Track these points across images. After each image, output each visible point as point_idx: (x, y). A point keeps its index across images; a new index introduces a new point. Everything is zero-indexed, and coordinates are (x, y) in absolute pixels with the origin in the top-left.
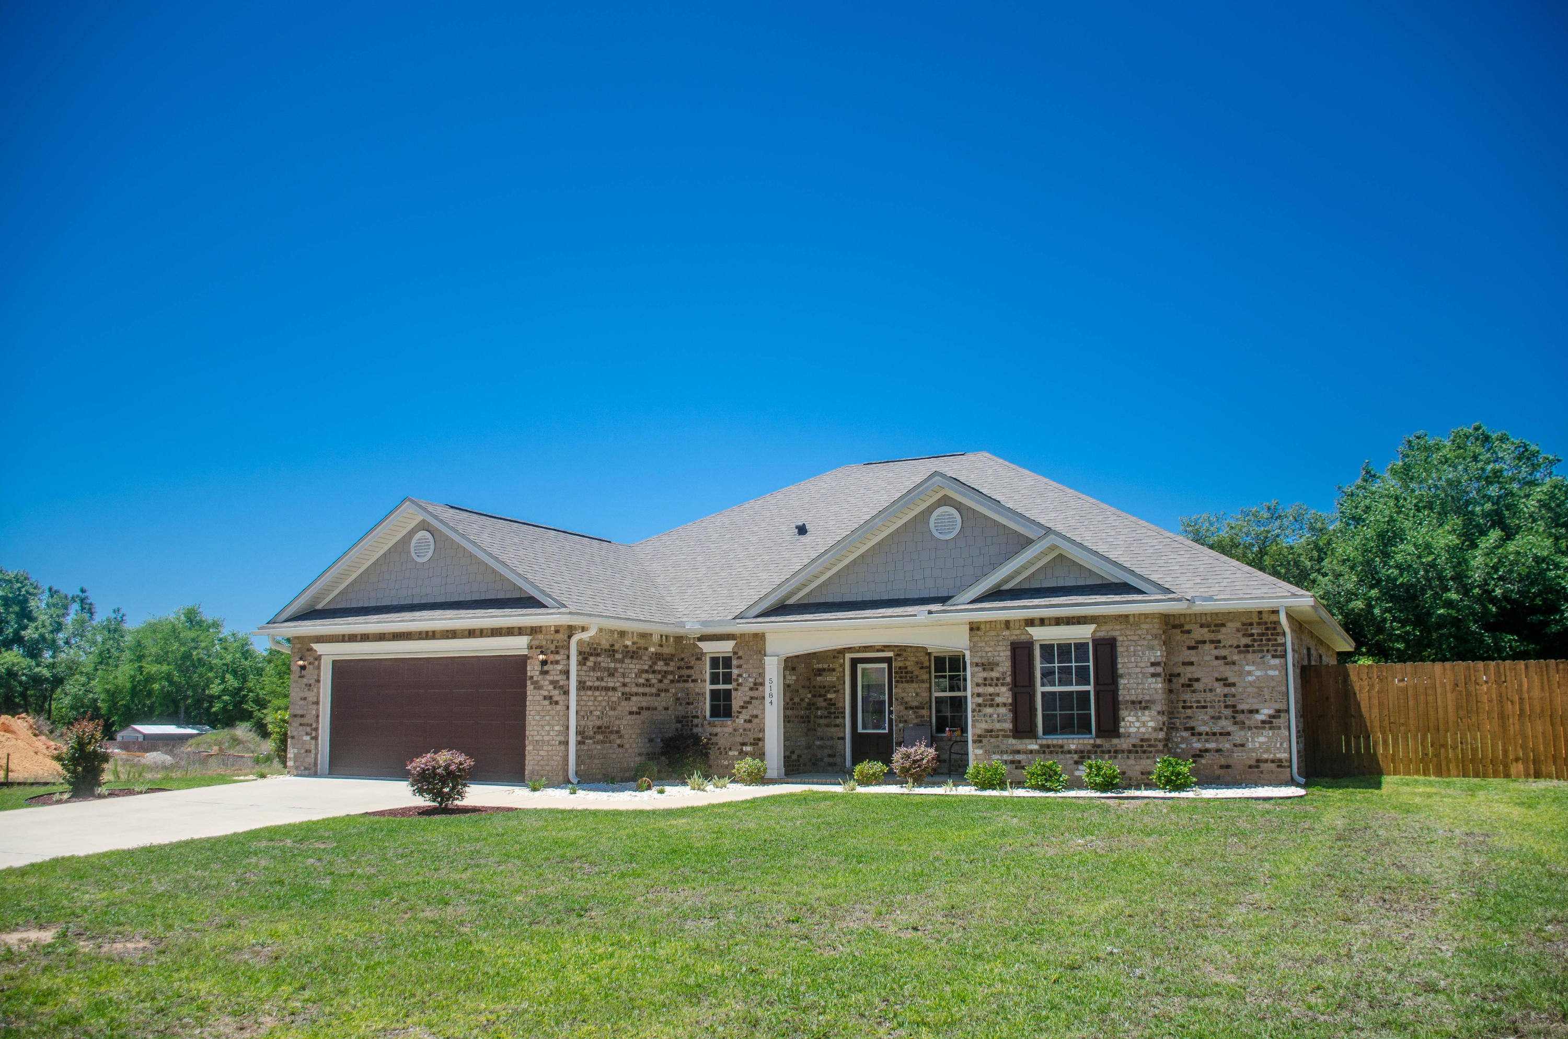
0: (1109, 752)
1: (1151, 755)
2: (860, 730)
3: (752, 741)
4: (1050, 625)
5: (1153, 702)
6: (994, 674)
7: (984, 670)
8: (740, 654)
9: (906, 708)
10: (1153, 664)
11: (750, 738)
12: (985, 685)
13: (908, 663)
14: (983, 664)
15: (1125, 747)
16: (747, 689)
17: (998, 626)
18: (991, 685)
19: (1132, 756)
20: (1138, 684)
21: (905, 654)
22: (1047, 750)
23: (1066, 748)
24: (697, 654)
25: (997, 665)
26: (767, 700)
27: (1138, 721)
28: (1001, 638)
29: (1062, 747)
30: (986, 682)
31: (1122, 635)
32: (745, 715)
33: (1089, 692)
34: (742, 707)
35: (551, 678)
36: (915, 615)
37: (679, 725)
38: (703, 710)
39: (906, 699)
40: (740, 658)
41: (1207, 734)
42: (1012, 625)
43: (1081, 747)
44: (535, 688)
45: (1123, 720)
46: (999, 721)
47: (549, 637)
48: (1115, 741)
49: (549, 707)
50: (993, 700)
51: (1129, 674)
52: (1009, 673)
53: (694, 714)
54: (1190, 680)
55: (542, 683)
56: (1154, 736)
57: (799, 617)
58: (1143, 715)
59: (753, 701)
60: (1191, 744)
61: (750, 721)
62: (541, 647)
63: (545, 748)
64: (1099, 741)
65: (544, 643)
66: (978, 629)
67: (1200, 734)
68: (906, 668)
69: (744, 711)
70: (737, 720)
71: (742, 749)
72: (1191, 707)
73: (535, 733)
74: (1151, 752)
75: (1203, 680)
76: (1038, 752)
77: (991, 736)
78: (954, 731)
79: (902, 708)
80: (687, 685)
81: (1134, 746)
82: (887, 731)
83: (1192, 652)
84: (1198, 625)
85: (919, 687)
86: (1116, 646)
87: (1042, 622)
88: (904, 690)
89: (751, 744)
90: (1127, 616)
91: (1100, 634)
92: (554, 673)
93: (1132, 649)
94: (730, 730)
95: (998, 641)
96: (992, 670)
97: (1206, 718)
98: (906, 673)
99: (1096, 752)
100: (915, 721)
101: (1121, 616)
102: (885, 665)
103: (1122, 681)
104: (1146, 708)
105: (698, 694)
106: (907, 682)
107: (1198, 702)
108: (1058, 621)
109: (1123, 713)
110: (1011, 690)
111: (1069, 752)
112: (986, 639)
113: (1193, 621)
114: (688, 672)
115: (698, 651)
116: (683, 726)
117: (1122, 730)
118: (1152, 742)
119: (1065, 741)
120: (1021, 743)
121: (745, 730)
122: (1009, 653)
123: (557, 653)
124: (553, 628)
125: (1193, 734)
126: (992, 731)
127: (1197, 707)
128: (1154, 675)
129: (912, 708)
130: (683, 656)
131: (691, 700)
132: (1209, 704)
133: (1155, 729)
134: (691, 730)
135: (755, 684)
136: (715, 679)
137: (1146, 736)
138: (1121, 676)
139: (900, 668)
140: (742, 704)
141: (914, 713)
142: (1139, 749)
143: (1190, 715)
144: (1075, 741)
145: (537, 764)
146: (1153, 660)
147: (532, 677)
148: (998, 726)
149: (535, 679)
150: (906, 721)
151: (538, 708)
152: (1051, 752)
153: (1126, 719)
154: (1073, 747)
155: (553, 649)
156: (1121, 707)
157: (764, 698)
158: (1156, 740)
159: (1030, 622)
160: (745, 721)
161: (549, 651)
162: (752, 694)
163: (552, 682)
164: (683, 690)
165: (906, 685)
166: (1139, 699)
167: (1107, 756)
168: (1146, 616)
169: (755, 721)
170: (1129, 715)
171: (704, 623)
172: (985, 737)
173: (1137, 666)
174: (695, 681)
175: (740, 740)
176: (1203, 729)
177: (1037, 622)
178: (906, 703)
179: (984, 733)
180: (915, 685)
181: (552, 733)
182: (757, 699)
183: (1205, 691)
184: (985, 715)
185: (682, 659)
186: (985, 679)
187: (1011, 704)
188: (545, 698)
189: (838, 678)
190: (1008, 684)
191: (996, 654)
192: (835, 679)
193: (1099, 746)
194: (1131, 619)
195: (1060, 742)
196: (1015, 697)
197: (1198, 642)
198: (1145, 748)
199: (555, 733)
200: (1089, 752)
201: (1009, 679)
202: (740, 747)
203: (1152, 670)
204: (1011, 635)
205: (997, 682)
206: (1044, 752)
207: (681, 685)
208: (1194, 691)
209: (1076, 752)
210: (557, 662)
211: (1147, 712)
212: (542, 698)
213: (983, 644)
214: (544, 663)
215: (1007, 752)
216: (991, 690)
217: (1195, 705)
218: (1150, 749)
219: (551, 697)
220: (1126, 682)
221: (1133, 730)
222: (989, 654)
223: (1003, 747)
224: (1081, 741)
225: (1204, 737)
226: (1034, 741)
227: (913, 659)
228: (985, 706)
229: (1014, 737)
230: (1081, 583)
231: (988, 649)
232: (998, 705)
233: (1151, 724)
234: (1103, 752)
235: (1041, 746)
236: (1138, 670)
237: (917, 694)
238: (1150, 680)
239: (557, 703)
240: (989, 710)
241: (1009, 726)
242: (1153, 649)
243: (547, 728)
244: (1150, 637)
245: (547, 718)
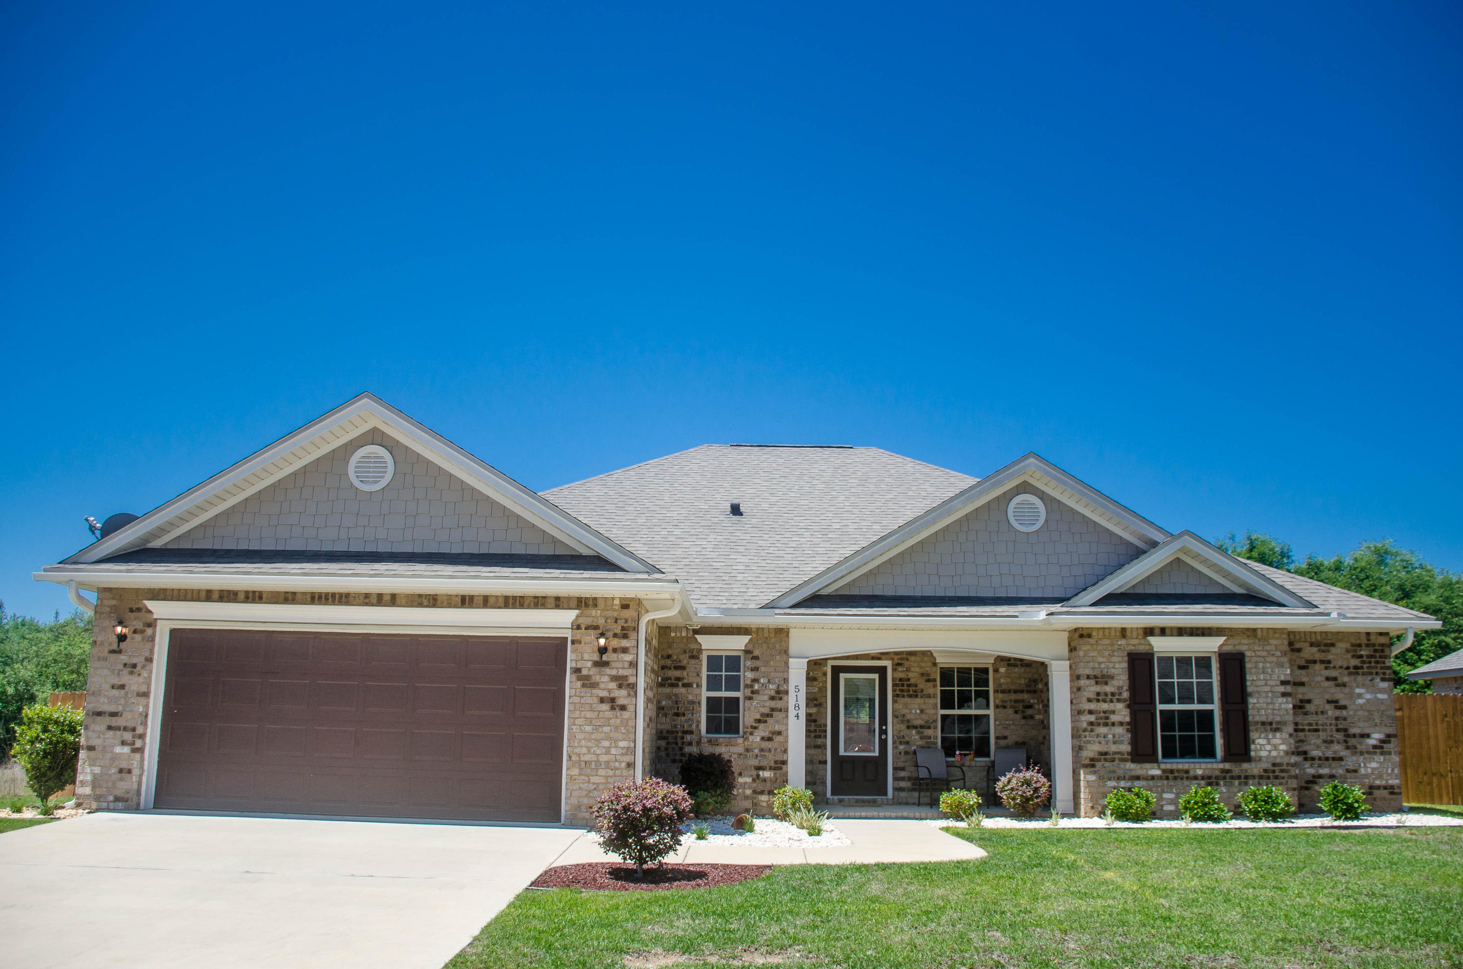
0: (1239, 777)
1: (1284, 781)
2: (842, 752)
3: (773, 764)
4: (1172, 635)
5: (1284, 723)
6: (1108, 689)
7: (1097, 683)
8: (756, 653)
9: (908, 727)
10: (1283, 683)
11: (770, 759)
12: (1098, 701)
13: (910, 675)
14: (1095, 677)
15: (1256, 772)
16: (766, 698)
17: (1113, 633)
18: (1104, 701)
19: (1263, 781)
20: (1268, 704)
21: (906, 663)
22: (1170, 776)
23: (1192, 773)
24: (692, 651)
25: (1112, 678)
26: (792, 713)
27: (1269, 743)
28: (1116, 647)
29: (1187, 772)
30: (1099, 697)
31: (1249, 650)
32: (762, 731)
33: (1212, 711)
34: (759, 721)
35: (614, 672)
36: (1017, 617)
37: (663, 743)
38: (699, 722)
39: (908, 717)
40: (756, 658)
41: (1320, 759)
42: (1128, 633)
43: (1208, 773)
44: (583, 686)
45: (1254, 742)
46: (1114, 743)
47: (610, 613)
48: (1245, 766)
49: (609, 714)
50: (1107, 718)
51: (1259, 692)
52: (1126, 688)
53: (686, 728)
54: (1301, 701)
55: (596, 678)
56: (1286, 760)
57: (854, 611)
58: (1274, 737)
59: (775, 714)
60: (1304, 769)
61: (770, 739)
62: (596, 628)
63: (602, 772)
64: (1227, 766)
65: (601, 622)
66: (1089, 636)
67: (1313, 759)
68: (909, 680)
69: (762, 726)
70: (751, 738)
71: (758, 776)
72: (1303, 730)
73: (584, 750)
74: (1283, 778)
75: (1316, 702)
76: (1160, 778)
77: (1106, 760)
78: (966, 755)
79: (903, 727)
80: (675, 690)
81: (1265, 771)
82: (877, 754)
83: (1303, 672)
84: (1308, 644)
85: (924, 703)
86: (1244, 662)
87: (1163, 632)
88: (906, 706)
89: (771, 768)
90: (1254, 630)
91: (1228, 648)
92: (619, 665)
93: (1261, 665)
94: (740, 749)
95: (1113, 651)
96: (1106, 683)
97: (1319, 742)
98: (909, 686)
99: (1224, 778)
100: (920, 743)
101: (1248, 629)
102: (876, 676)
103: (1252, 701)
104: (1277, 730)
105: (692, 702)
106: (910, 696)
107: (1310, 724)
108: (1181, 632)
109: (1253, 735)
110: (1128, 706)
111: (1196, 778)
112: (1099, 648)
113: (1303, 639)
114: (678, 673)
115: (693, 646)
116: (668, 743)
117: (1253, 754)
118: (1284, 767)
119: (1192, 766)
120: (1141, 768)
121: (762, 750)
122: (1125, 665)
123: (625, 636)
124: (617, 602)
125: (1306, 759)
126: (1106, 754)
127: (1309, 730)
128: (1284, 695)
129: (915, 727)
130: (670, 652)
131: (681, 710)
132: (1321, 727)
133: (1287, 753)
134: (681, 749)
135: (778, 692)
136: (714, 683)
137: (1278, 761)
138: (1250, 695)
139: (901, 680)
140: (758, 717)
141: (918, 733)
142: (1271, 775)
143: (1303, 738)
144: (1203, 766)
145: (587, 796)
146: (1283, 678)
147: (577, 670)
148: (1113, 748)
149: (585, 672)
150: (907, 743)
151: (589, 715)
152: (1175, 778)
153: (1257, 741)
154: (1199, 772)
155: (618, 631)
156: (1251, 728)
157: (787, 711)
158: (1288, 764)
159: (1149, 631)
160: (763, 739)
161: (610, 634)
162: (773, 704)
163: (614, 678)
164: (669, 697)
165: (908, 700)
166: (1270, 720)
167: (1236, 782)
168: (1275, 630)
169: (778, 739)
170: (1260, 738)
171: (725, 611)
172: (1099, 760)
173: (1266, 685)
174: (688, 685)
175: (755, 762)
176: (1315, 753)
177: (1157, 631)
178: (908, 721)
179: (1097, 757)
180: (918, 700)
181: (613, 751)
182: (780, 710)
183: (1316, 714)
184: (1098, 736)
185: (669, 657)
186: (1098, 694)
187: (1128, 724)
188: (602, 700)
189: (820, 689)
190: (1125, 701)
191: (1111, 665)
192: (816, 690)
193: (1228, 771)
194: (1259, 633)
195: (1186, 766)
196: (1133, 714)
197: (1308, 661)
198: (1277, 774)
199: (620, 751)
200: (1217, 778)
201: (1126, 695)
202: (754, 773)
203: (1282, 689)
204: (1128, 645)
205: (1113, 697)
206: (1167, 778)
207: (667, 690)
208: (1306, 714)
209: (1203, 778)
210: (625, 650)
211: (1278, 735)
212: (596, 700)
213: (1095, 654)
214: (603, 651)
215: (1124, 778)
216: (1105, 706)
217: (1307, 728)
218: (1283, 775)
219: (613, 700)
220: (1255, 701)
221: (1263, 754)
222: (1103, 666)
223: (1120, 773)
224: (1209, 766)
225: (1317, 762)
226: (1156, 765)
227: (917, 669)
228: (1099, 725)
229: (1133, 761)
230: (1201, 590)
231: (1100, 659)
232: (1113, 724)
233: (1283, 747)
234: (1232, 778)
235: (1164, 771)
236: (1267, 689)
237: (922, 711)
238: (1280, 700)
239: (623, 708)
240: (1103, 730)
241: (1126, 748)
242: (1282, 666)
243: (606, 744)
244: (1279, 654)
245: (606, 729)
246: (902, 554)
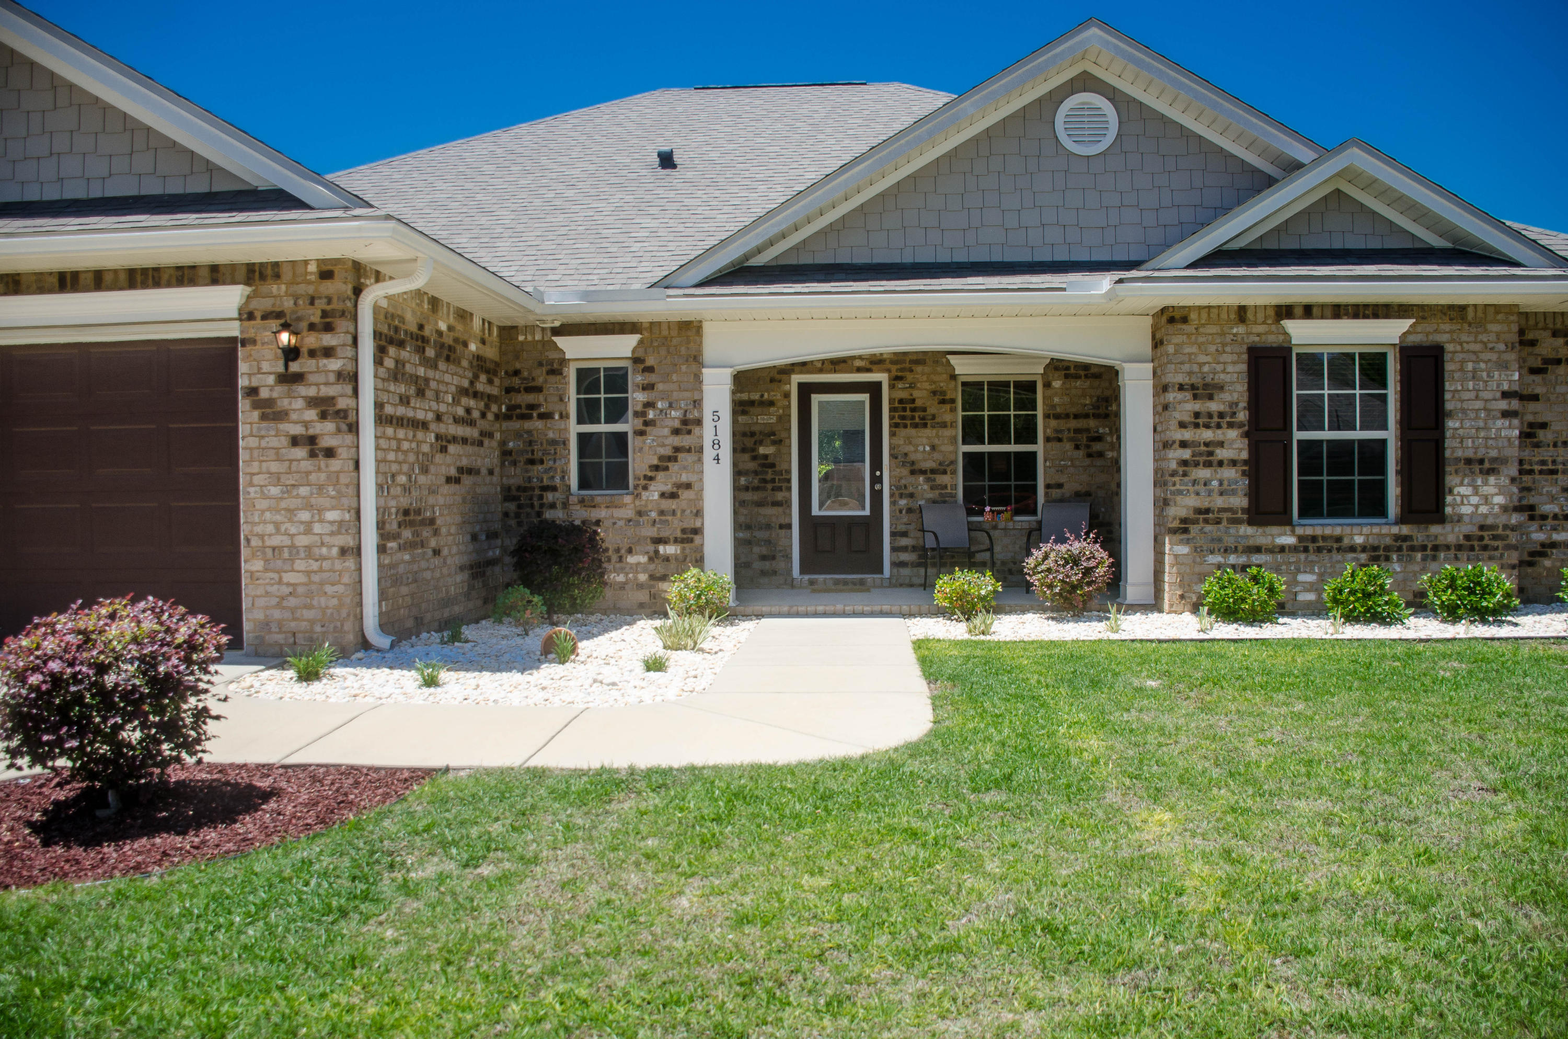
0: (1424, 548)
1: (1497, 554)
2: (816, 511)
3: (679, 534)
4: (1322, 317)
5: (1504, 461)
6: (1214, 407)
7: (1195, 397)
8: (650, 362)
9: (913, 472)
10: (1505, 395)
11: (675, 526)
12: (1197, 426)
13: (916, 394)
14: (1193, 387)
15: (1451, 539)
16: (666, 431)
17: (1224, 316)
18: (1207, 426)
19: (1463, 555)
20: (1478, 429)
21: (910, 377)
22: (1311, 546)
23: (1346, 541)
24: (551, 362)
25: (1221, 388)
26: (709, 453)
27: (1476, 493)
28: (1229, 338)
29: (1339, 539)
30: (1198, 420)
31: (1452, 341)
32: (662, 483)
33: (1384, 442)
34: (656, 468)
35: (312, 392)
37: (512, 507)
38: (565, 474)
39: (912, 457)
40: (650, 369)
41: (1555, 517)
42: (1250, 315)
43: (1372, 541)
44: (264, 417)
45: (1451, 491)
46: (1221, 494)
47: (302, 289)
48: (1435, 529)
49: (307, 465)
50: (1211, 454)
51: (1464, 411)
52: (1243, 405)
53: (546, 482)
54: (1531, 425)
55: (284, 404)
56: (1502, 520)
58: (1486, 483)
59: (681, 456)
60: (1528, 534)
61: (673, 496)
62: (279, 315)
63: (300, 565)
64: (1405, 530)
65: (288, 304)
66: (1185, 320)
67: (1544, 517)
68: (913, 401)
69: (660, 475)
70: (645, 494)
71: (657, 552)
72: (1531, 472)
73: (270, 528)
74: (1496, 549)
75: (1555, 427)
76: (1294, 549)
77: (1206, 521)
78: (999, 512)
79: (905, 472)
80: (528, 425)
81: (1467, 537)
82: (867, 512)
83: (1538, 378)
84: (1548, 333)
85: (937, 436)
86: (1443, 362)
87: (1308, 311)
88: (909, 440)
89: (676, 541)
90: (1463, 308)
91: (1414, 339)
92: (321, 378)
93: (1470, 366)
94: (629, 513)
95: (1224, 345)
96: (1211, 397)
97: (1555, 490)
98: (913, 410)
99: (1400, 549)
100: (931, 495)
101: (1451, 307)
102: (865, 397)
103: (1451, 423)
104: (1491, 471)
105: (554, 442)
106: (916, 426)
107: (1543, 463)
108: (1338, 311)
109: (1451, 480)
110: (1247, 435)
111: (1352, 549)
112: (1201, 339)
113: (1541, 325)
114: (530, 398)
115: (553, 355)
116: (520, 507)
117: (1448, 510)
118: (1500, 531)
119: (1348, 530)
120: (1264, 534)
121: (662, 513)
122: (1243, 367)
123: (328, 328)
124: (312, 268)
125: (1532, 518)
126: (1207, 511)
127: (1541, 472)
128: (1506, 414)
129: (923, 472)
130: (518, 366)
131: (538, 455)
132: (1560, 467)
133: (1505, 509)
134: (539, 514)
135: (685, 422)
136: (588, 412)
137: (1490, 521)
138: (1450, 414)
139: (901, 401)
140: (655, 462)
141: (928, 480)
142: (1476, 543)
143: (1530, 484)
144: (1366, 530)
145: (279, 605)
146: (1506, 387)
147: (252, 391)
148: (1220, 502)
149: (264, 394)
150: (911, 495)
151: (274, 467)
152: (1319, 550)
153: (1456, 491)
154: (1359, 540)
155: (316, 319)
156: (1448, 469)
157: (700, 450)
158: (1506, 527)
159: (1285, 311)
160: (663, 495)
161: (304, 325)
162: (677, 441)
163: (313, 402)
164: (518, 435)
165: (911, 431)
166: (1480, 455)
167: (1419, 556)
168: (1497, 308)
169: (685, 495)
170: (1461, 484)
171: (587, 296)
172: (1195, 522)
173: (1477, 398)
174: (547, 417)
175: (653, 532)
176: (1549, 508)
177: (1298, 311)
178: (913, 463)
179: (1192, 516)
180: (928, 432)
181: (317, 528)
182: (689, 450)
183: (1555, 445)
184: (1194, 482)
185: (517, 373)
186: (1197, 415)
187: (1245, 462)
188: (295, 441)
189: (780, 418)
190: (1241, 425)
191: (1219, 368)
192: (773, 420)
193: (1406, 538)
194: (1470, 314)
195: (1338, 531)
196: (1254, 448)
197: (1547, 361)
198: (1486, 541)
199: (327, 528)
200: (1387, 548)
201: (1242, 416)
202: (651, 548)
203: (1503, 405)
204: (1249, 334)
205: (1220, 420)
206: (1306, 550)
207: (516, 425)
208: (1537, 445)
209: (1364, 549)
210: (328, 352)
211: (1492, 479)
212: (284, 441)
213: (1194, 349)
214: (291, 353)
215: (1236, 550)
216: (1208, 435)
217: (1537, 468)
218: (1495, 543)
219: (312, 440)
220: (1457, 425)
221: (1466, 510)
222: (1206, 369)
223: (1230, 541)
224: (1376, 530)
225: (1550, 522)
226: (1288, 528)
227: (927, 385)
228: (1197, 464)
229: (1251, 523)
230: (1375, 244)
231: (1202, 358)
232: (1221, 463)
233: (1499, 500)
234: (1412, 549)
235: (1301, 538)
236: (1479, 404)
237: (933, 448)
238: (1499, 423)
239: (330, 453)
240: (1203, 473)
241: (1240, 501)
242: (1507, 368)
243: (305, 516)
244: (1502, 347)
245: (304, 491)
246: (882, 195)
